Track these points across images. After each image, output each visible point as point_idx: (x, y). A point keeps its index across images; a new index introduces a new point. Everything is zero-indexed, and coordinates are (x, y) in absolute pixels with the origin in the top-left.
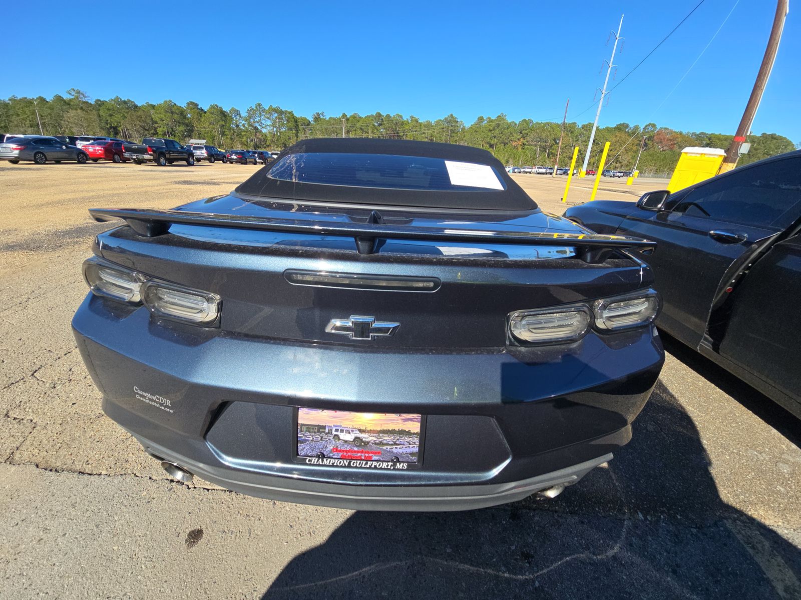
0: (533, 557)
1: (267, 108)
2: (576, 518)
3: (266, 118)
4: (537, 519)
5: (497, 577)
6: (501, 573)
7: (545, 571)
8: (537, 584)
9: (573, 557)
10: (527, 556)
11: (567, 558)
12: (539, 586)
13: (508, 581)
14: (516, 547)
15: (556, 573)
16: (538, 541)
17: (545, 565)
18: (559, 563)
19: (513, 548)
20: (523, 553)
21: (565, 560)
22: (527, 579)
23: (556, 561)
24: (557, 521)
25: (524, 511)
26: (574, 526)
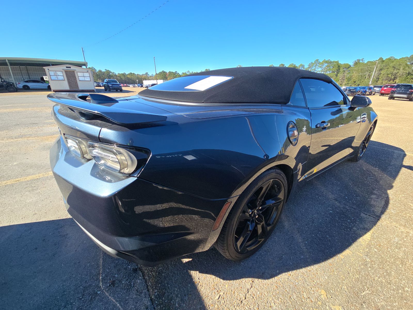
0: (114, 286)
1: (321, 62)
2: (149, 303)
3: (319, 67)
4: (138, 281)
5: (99, 274)
6: (101, 275)
7: (107, 294)
8: (99, 292)
9: (120, 307)
10: (113, 283)
11: (118, 305)
12: (98, 294)
13: (98, 279)
14: (117, 277)
15: (108, 300)
16: (125, 286)
17: (110, 293)
18: (114, 301)
19: (116, 276)
20: (114, 281)
21: (116, 303)
22: (101, 287)
23: (115, 298)
24: (141, 293)
25: (141, 274)
26: (142, 303)
